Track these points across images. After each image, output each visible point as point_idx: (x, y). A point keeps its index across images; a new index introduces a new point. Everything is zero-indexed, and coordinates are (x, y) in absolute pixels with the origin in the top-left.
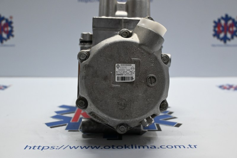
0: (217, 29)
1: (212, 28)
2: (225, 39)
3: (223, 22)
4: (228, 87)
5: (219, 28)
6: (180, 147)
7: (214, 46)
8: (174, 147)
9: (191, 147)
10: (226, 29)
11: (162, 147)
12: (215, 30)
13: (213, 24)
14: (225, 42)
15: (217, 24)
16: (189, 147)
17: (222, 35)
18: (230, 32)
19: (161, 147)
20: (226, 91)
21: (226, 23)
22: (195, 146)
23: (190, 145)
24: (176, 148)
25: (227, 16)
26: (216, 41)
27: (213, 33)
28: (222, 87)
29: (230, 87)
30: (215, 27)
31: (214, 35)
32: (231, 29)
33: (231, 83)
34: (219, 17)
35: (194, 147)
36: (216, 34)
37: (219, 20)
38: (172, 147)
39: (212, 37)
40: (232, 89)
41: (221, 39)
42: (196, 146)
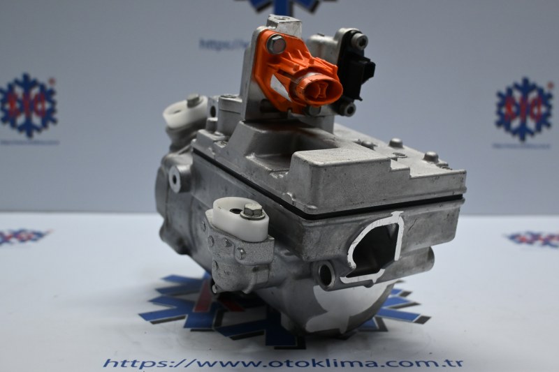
0: (504, 110)
1: (494, 108)
2: (522, 132)
3: (517, 95)
4: (529, 237)
5: (509, 108)
6: (428, 365)
7: (497, 146)
8: (415, 364)
9: (450, 365)
10: (524, 110)
11: (390, 364)
12: (499, 113)
13: (497, 100)
14: (523, 138)
15: (505, 99)
16: (446, 364)
17: (516, 123)
18: (533, 116)
19: (388, 364)
20: (524, 246)
21: (524, 98)
22: (459, 363)
23: (447, 361)
24: (419, 365)
25: (526, 81)
26: (502, 136)
27: (496, 118)
28: (516, 238)
29: (534, 238)
30: (500, 105)
31: (499, 124)
32: (535, 111)
33: (536, 229)
34: (510, 83)
35: (456, 365)
36: (504, 122)
37: (510, 91)
38: (412, 365)
39: (494, 127)
40: (538, 243)
41: (514, 132)
42: (461, 363)
